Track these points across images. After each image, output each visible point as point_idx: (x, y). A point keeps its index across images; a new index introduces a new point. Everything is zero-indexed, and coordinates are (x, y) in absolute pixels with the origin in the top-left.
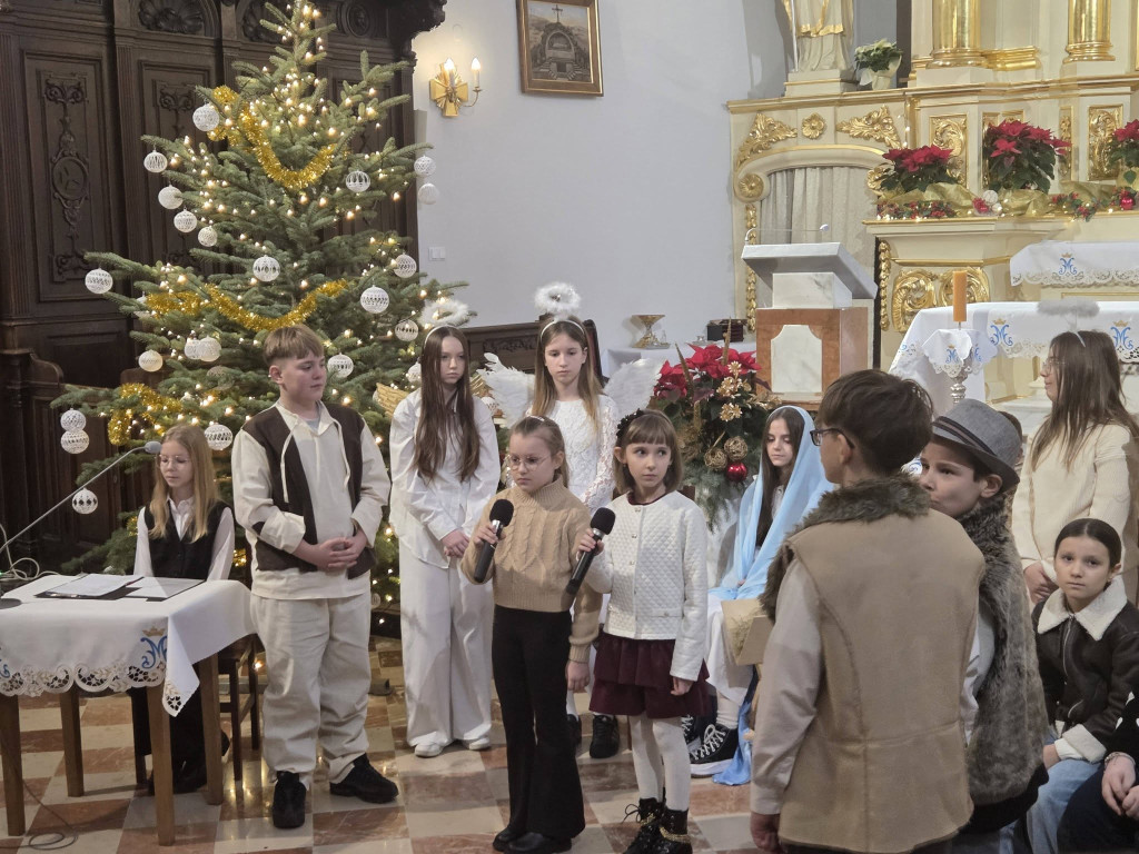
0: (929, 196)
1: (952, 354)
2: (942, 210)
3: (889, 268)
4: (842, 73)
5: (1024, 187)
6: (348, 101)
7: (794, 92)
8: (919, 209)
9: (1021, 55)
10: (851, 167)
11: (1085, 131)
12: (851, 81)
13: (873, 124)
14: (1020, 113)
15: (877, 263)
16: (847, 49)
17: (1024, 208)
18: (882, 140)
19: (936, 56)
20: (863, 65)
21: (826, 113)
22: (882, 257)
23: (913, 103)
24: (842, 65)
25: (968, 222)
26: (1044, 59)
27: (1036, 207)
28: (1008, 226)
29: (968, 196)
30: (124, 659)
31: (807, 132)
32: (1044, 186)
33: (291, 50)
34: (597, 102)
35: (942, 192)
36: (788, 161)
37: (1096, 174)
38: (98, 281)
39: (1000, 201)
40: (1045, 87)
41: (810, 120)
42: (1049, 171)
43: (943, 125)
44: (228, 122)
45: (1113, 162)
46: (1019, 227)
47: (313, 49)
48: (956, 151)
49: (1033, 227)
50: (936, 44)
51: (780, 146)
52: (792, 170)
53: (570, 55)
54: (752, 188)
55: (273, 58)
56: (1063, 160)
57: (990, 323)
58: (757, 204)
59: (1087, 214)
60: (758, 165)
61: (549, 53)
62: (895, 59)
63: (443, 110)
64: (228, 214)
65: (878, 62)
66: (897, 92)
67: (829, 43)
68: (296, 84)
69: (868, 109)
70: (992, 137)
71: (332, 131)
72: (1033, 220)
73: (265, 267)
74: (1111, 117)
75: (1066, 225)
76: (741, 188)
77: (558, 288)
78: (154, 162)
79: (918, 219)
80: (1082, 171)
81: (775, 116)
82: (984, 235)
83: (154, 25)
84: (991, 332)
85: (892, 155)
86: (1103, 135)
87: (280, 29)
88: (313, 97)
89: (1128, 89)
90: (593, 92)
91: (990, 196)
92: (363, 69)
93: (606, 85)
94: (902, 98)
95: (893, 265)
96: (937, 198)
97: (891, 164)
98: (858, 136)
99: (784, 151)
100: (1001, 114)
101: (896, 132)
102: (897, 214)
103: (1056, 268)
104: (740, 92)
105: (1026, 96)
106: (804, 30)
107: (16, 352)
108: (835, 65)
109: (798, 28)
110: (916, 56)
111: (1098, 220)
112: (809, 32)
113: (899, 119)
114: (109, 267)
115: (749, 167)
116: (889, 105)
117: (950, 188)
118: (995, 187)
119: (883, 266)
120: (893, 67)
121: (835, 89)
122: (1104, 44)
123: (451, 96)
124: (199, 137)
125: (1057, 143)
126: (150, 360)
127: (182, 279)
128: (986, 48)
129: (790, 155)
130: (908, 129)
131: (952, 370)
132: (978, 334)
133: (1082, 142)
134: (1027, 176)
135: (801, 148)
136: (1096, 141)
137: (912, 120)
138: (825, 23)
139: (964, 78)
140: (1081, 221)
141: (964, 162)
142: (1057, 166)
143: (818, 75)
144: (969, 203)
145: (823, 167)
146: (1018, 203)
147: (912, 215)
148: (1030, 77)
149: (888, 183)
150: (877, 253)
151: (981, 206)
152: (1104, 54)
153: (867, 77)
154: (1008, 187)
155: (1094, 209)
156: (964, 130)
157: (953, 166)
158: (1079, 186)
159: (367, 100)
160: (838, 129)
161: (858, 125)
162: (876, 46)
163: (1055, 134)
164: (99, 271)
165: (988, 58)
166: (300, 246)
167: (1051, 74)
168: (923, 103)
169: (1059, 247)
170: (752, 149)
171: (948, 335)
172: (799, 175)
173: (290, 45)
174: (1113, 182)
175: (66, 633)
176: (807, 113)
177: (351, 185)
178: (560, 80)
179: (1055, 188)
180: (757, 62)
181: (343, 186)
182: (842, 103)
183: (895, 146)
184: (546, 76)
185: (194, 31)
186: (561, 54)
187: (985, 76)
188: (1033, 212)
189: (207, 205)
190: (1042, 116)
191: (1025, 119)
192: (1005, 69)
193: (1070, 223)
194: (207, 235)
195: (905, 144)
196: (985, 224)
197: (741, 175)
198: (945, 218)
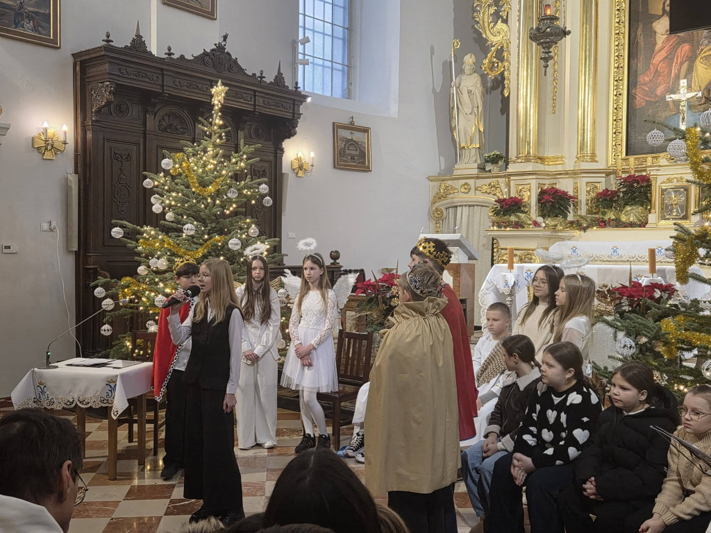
0: (513, 218)
1: (507, 284)
2: (519, 225)
3: (498, 251)
4: (479, 165)
5: (556, 216)
6: (234, 160)
7: (457, 173)
8: (508, 224)
9: (557, 158)
10: (482, 206)
11: (584, 193)
12: (482, 168)
13: (491, 188)
14: (556, 184)
15: (493, 248)
16: (481, 155)
17: (556, 226)
18: (495, 195)
19: (518, 158)
20: (487, 162)
21: (471, 182)
22: (495, 246)
23: (509, 178)
24: (479, 162)
25: (530, 231)
26: (566, 161)
27: (561, 225)
28: (549, 233)
29: (530, 219)
30: (98, 393)
31: (463, 190)
32: (565, 217)
33: (211, 138)
34: (369, 174)
35: (519, 217)
36: (454, 203)
37: (589, 212)
38: (117, 232)
39: (545, 222)
40: (567, 173)
41: (464, 185)
42: (567, 209)
43: (520, 188)
44: (177, 166)
45: (597, 206)
46: (554, 234)
47: (220, 137)
48: (526, 199)
49: (560, 234)
50: (518, 153)
51: (451, 196)
52: (456, 207)
53: (358, 153)
54: (438, 214)
55: (202, 141)
56: (574, 205)
57: (525, 271)
58: (441, 221)
59: (585, 229)
60: (441, 204)
61: (347, 152)
62: (501, 159)
63: (297, 173)
64: (176, 206)
65: (494, 160)
66: (502, 174)
67: (473, 151)
68: (211, 152)
69: (489, 181)
70: (542, 193)
71: (224, 172)
72: (560, 231)
73: (189, 228)
74: (596, 187)
75: (575, 234)
76: (434, 214)
77: (309, 240)
78: (148, 183)
79: (508, 229)
80: (583, 211)
81: (449, 183)
82: (538, 237)
83: (165, 130)
84: (525, 275)
85: (499, 201)
86: (593, 195)
87: (206, 129)
88: (217, 158)
89: (604, 175)
90: (367, 169)
91: (540, 220)
92: (241, 147)
93: (374, 166)
94: (504, 177)
95: (500, 250)
96: (517, 220)
97: (498, 205)
98: (485, 193)
99: (453, 198)
100: (547, 184)
101: (501, 191)
102: (499, 226)
103: (570, 252)
104: (434, 171)
105: (558, 177)
106: (462, 146)
107: (92, 267)
108: (476, 161)
109: (460, 145)
110: (511, 158)
111: (589, 232)
112: (464, 147)
113: (502, 185)
114: (122, 226)
115: (437, 205)
116: (498, 179)
117: (522, 216)
118: (543, 216)
119: (495, 250)
120: (501, 163)
121: (475, 171)
122: (593, 156)
123: (301, 167)
124: (167, 173)
125: (571, 197)
126: (142, 270)
127: (153, 233)
128: (540, 155)
129: (455, 200)
130: (506, 190)
131: (507, 291)
132: (518, 275)
133: (583, 197)
134: (557, 211)
135: (459, 197)
136: (589, 197)
137: (508, 185)
138: (471, 143)
139: (529, 167)
140: (582, 232)
141: (529, 204)
142: (571, 209)
143: (468, 166)
144: (531, 222)
145: (470, 206)
146: (553, 223)
147: (505, 227)
148: (560, 168)
149: (497, 213)
150: (493, 244)
151: (536, 224)
152: (593, 158)
153: (489, 167)
154: (549, 216)
155: (588, 227)
156: (530, 190)
157: (525, 206)
158: (582, 217)
159: (241, 160)
160: (476, 189)
161: (485, 188)
162: (492, 154)
163: (571, 193)
164: (118, 228)
165: (542, 159)
166: (207, 221)
167: (569, 166)
168: (512, 178)
169: (570, 243)
170: (439, 197)
171: (505, 275)
172: (459, 209)
173: (210, 136)
174: (597, 216)
175: (74, 380)
176: (463, 182)
177: (229, 195)
178: (351, 163)
179: (570, 217)
180: (442, 159)
181: (227, 196)
182: (478, 178)
183: (501, 197)
184: (345, 161)
185: (183, 133)
186: (353, 152)
187: (540, 167)
188: (560, 227)
189: (167, 202)
190: (565, 185)
191: (557, 187)
192: (549, 165)
193: (577, 233)
194: (170, 216)
195: (505, 197)
196: (539, 232)
197: (434, 209)
198: (520, 229)
